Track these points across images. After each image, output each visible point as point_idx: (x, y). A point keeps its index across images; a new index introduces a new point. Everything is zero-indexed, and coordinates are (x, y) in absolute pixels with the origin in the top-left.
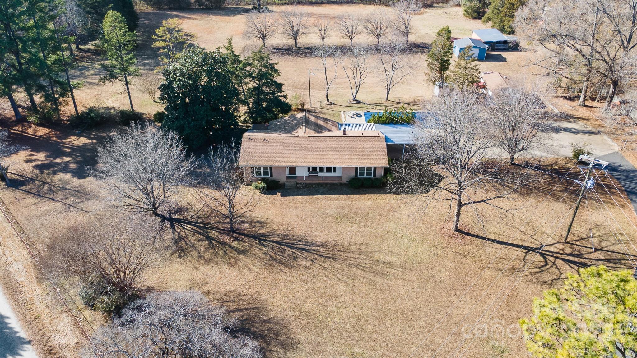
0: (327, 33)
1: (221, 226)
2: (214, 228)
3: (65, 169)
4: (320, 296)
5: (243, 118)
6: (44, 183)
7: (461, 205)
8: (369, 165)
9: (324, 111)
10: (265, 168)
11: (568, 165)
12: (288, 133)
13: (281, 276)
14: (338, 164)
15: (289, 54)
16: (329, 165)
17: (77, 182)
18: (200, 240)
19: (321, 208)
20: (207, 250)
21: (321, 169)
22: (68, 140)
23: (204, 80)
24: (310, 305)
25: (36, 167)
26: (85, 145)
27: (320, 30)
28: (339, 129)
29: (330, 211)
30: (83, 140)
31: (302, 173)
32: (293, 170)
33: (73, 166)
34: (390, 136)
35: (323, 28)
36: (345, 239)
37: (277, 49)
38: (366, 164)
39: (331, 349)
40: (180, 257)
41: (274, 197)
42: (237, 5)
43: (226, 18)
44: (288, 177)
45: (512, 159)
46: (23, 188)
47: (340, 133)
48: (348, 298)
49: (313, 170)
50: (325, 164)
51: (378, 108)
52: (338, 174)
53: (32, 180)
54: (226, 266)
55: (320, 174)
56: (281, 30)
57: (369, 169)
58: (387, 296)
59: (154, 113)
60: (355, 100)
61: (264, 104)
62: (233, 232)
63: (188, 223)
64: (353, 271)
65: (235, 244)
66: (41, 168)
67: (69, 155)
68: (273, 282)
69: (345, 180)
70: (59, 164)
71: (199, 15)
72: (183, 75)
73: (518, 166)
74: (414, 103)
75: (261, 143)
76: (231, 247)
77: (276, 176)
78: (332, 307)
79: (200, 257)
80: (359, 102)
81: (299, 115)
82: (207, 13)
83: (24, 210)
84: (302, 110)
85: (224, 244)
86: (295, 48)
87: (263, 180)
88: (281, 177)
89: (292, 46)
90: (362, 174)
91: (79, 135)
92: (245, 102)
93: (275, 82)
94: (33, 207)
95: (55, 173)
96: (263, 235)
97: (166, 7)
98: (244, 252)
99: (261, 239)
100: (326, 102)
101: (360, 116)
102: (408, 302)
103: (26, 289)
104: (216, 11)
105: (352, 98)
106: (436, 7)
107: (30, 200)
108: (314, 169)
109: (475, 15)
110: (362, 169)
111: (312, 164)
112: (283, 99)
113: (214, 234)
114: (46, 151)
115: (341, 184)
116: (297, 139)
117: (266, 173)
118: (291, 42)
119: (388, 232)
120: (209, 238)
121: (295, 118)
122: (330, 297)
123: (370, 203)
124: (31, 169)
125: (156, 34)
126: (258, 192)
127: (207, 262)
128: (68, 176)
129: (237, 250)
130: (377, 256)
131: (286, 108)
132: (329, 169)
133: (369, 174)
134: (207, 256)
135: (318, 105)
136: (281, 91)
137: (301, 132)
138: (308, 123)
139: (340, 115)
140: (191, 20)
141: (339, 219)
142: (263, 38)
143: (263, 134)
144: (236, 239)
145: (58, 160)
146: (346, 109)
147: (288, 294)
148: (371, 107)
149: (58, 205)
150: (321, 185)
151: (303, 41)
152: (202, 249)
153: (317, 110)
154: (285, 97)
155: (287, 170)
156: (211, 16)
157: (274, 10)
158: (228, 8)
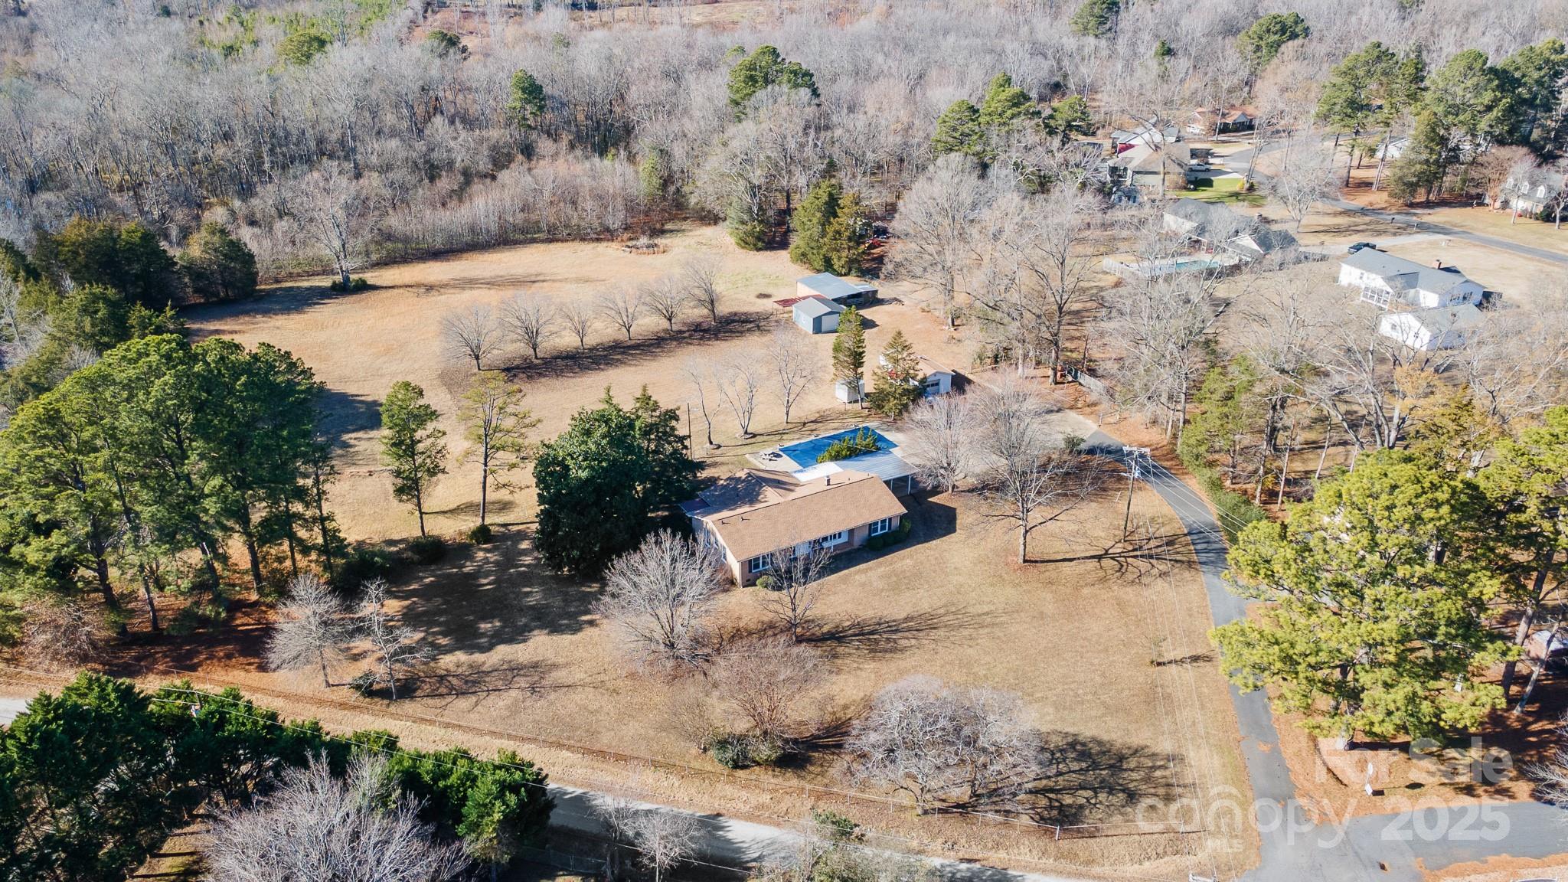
3: (439, 649)
4: (960, 667)
6: (443, 678)
7: (1027, 530)
8: (885, 516)
10: (765, 556)
12: (752, 502)
13: (902, 663)
14: (840, 528)
15: (540, 374)
21: (824, 539)
26: (408, 608)
27: (576, 324)
31: (804, 550)
32: (790, 550)
36: (926, 608)
37: (508, 370)
38: (878, 516)
46: (421, 693)
48: (988, 659)
50: (825, 532)
52: (844, 538)
53: (416, 679)
54: (834, 677)
55: (826, 545)
60: (746, 433)
64: (965, 632)
68: (901, 671)
69: (858, 544)
77: (777, 563)
80: (754, 436)
83: (473, 716)
86: (536, 361)
90: (876, 529)
94: (480, 709)
95: (431, 658)
96: (830, 633)
99: (836, 638)
101: (781, 455)
105: (742, 432)
106: (672, 231)
107: (460, 703)
108: (816, 542)
109: (760, 244)
110: (876, 523)
111: (810, 537)
115: (856, 551)
119: (961, 585)
122: (969, 664)
129: (822, 657)
130: (973, 610)
133: (883, 528)
135: (701, 453)
137: (771, 495)
138: (766, 482)
141: (895, 589)
142: (478, 354)
151: (545, 346)
156: (259, 318)
157: (378, 283)
158: (270, 295)
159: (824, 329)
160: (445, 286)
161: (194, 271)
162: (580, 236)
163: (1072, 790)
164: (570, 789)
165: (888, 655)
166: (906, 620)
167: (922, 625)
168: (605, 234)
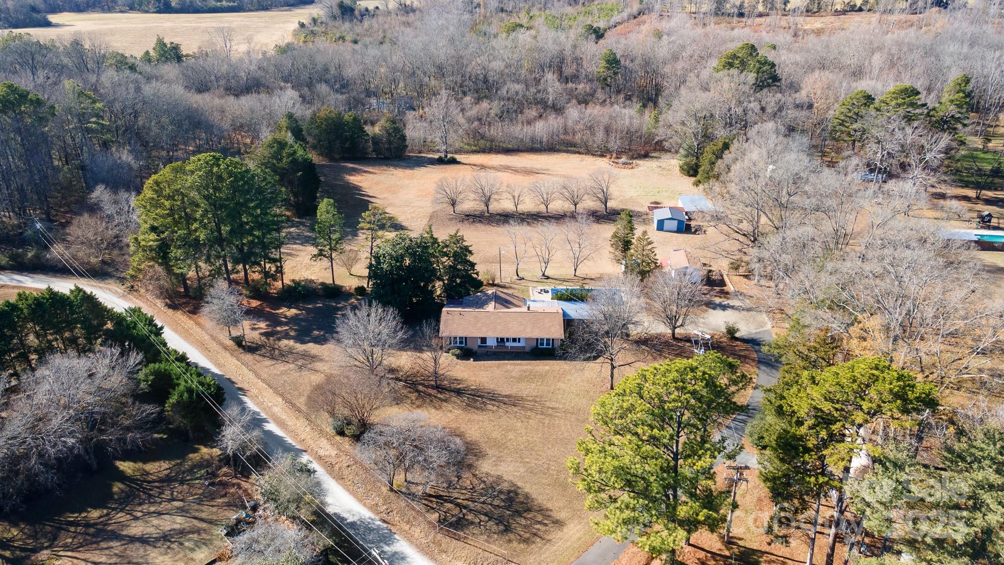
0: (521, 199)
1: (426, 383)
2: (420, 384)
3: (287, 336)
4: (503, 430)
5: (438, 292)
6: (274, 349)
7: (613, 367)
8: (547, 337)
9: (513, 286)
10: (461, 338)
11: (722, 340)
12: (479, 308)
13: (475, 417)
14: (522, 336)
15: (480, 222)
16: (514, 337)
17: (300, 347)
18: (410, 392)
19: (507, 371)
20: (417, 399)
21: (508, 340)
22: (281, 311)
23: (407, 262)
24: (496, 434)
25: (261, 334)
26: (297, 315)
27: (514, 197)
28: (525, 305)
29: (514, 374)
30: (293, 311)
31: (491, 343)
32: (484, 340)
33: (292, 333)
34: (569, 312)
35: (516, 196)
36: (524, 394)
37: (468, 216)
38: (545, 336)
39: (510, 459)
40: (397, 404)
41: (468, 362)
42: (420, 152)
43: (408, 172)
44: (480, 346)
45: (673, 334)
46: (258, 352)
47: (524, 309)
48: (523, 431)
49: (501, 341)
50: (511, 335)
51: (565, 283)
52: (522, 344)
53: (263, 346)
54: (433, 410)
55: (507, 344)
56: (472, 196)
57: (548, 340)
58: (551, 431)
59: (354, 287)
60: (544, 275)
61: (458, 281)
62: (439, 388)
63: (401, 380)
64: (529, 413)
65: (439, 395)
66: (267, 335)
67: (286, 324)
68: (469, 420)
69: (527, 349)
70: (281, 332)
71: (377, 168)
72: (392, 257)
73: (679, 340)
74: (600, 278)
75: (457, 317)
76: (436, 397)
77: (470, 345)
78: (511, 436)
79: (413, 403)
80: (548, 278)
81: (490, 291)
82: (387, 165)
83: (266, 370)
84: (493, 285)
85: (430, 395)
86: (486, 214)
87: (458, 348)
88: (474, 346)
89: (483, 212)
90: (542, 344)
91: (290, 307)
92: (440, 279)
93: (469, 261)
94: (272, 368)
95: (279, 339)
96: (459, 389)
97: (337, 156)
98: (446, 401)
99: (459, 392)
100: (516, 277)
101: (547, 292)
102: (566, 434)
103: (290, 423)
104: (396, 163)
105: (541, 274)
106: (652, 157)
107: (268, 362)
108: (502, 339)
109: (691, 172)
110: (542, 339)
111: (500, 336)
112: (475, 276)
113: (420, 388)
114: (266, 320)
115: (524, 353)
116: (488, 314)
117: (461, 342)
118: (483, 207)
119: (559, 389)
120: (418, 391)
121: (486, 295)
122: (510, 430)
123: (547, 368)
124: (259, 336)
125: (362, 218)
126: (455, 358)
127: (418, 407)
128: (291, 343)
129: (440, 399)
130: (548, 404)
131: (478, 284)
132: (514, 340)
133: (548, 344)
134: (418, 403)
135: (508, 280)
136: (474, 270)
137: (491, 307)
138: (498, 299)
139: (528, 291)
140: (371, 175)
141: (520, 379)
142: (453, 203)
143: (460, 309)
144: (441, 392)
145: (279, 329)
146: (535, 284)
147: (480, 428)
148: (558, 282)
149: (292, 366)
150: (507, 353)
151: (495, 207)
152: (414, 398)
153: (507, 285)
154: (477, 274)
155: (479, 341)
156: (391, 169)
157: (463, 161)
158: (410, 158)
159: (665, 228)
160: (490, 168)
161: (376, 140)
162: (589, 151)
163: (477, 512)
164: (262, 414)
165: (473, 410)
166: (506, 396)
167: (512, 401)
168: (603, 152)
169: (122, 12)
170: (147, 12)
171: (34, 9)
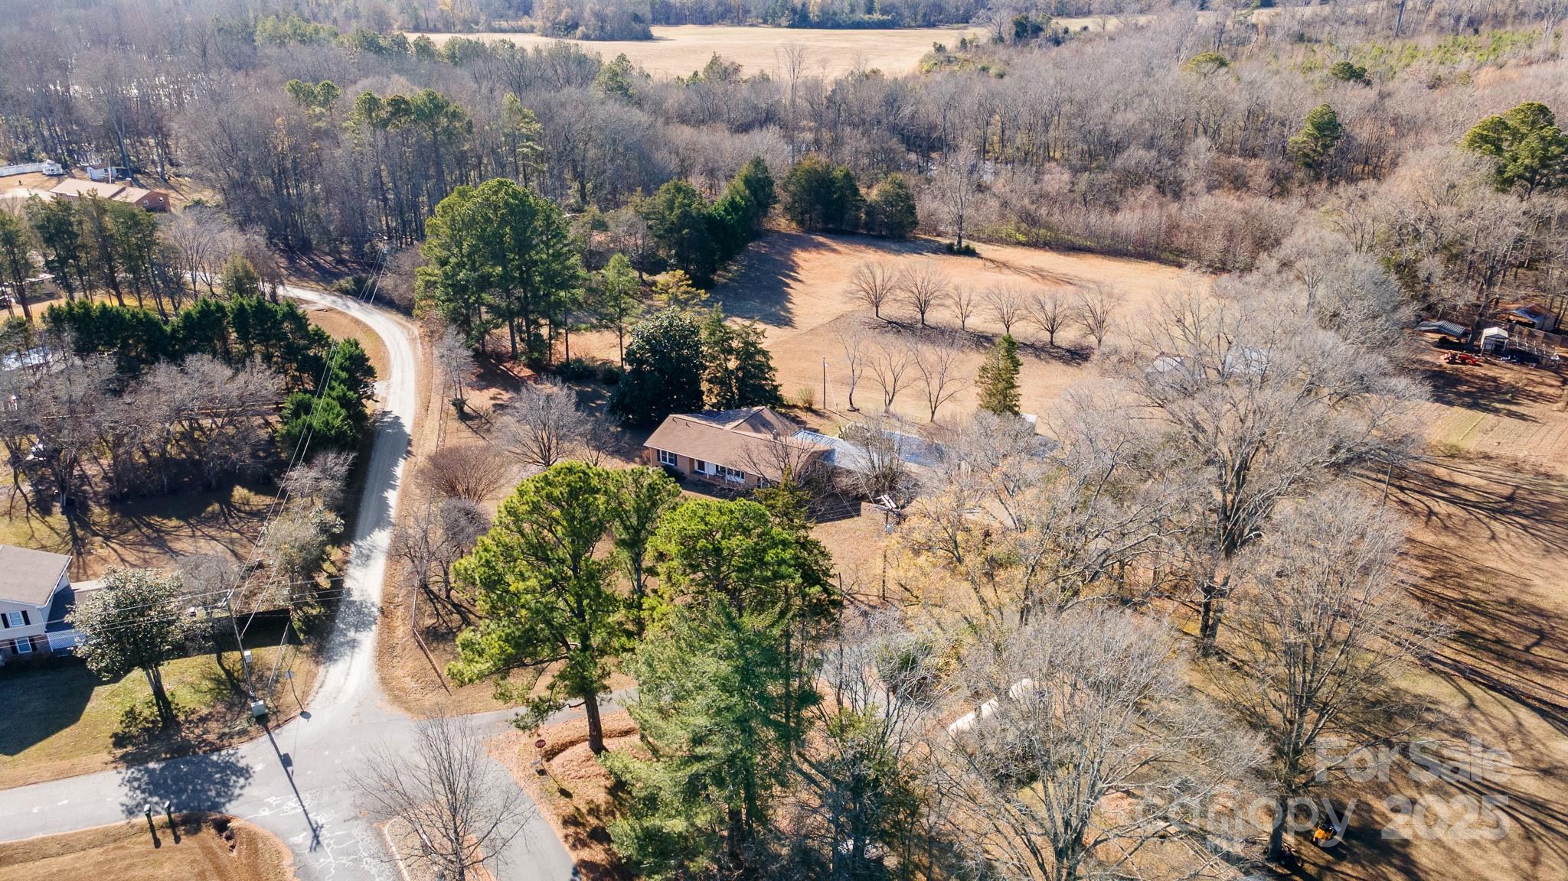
0: (970, 309)
9: (834, 417)
10: (670, 454)
15: (898, 333)
16: (738, 470)
21: (730, 472)
25: (494, 405)
27: (960, 305)
31: (709, 471)
32: (702, 465)
35: (964, 304)
37: (890, 323)
44: (694, 472)
46: (469, 423)
50: (735, 467)
53: (481, 418)
55: (728, 477)
56: (901, 294)
60: (887, 411)
66: (499, 407)
75: (681, 427)
77: (681, 466)
83: (456, 441)
84: (809, 410)
86: (919, 325)
88: (687, 469)
89: (917, 320)
94: (463, 440)
100: (848, 406)
105: (884, 409)
107: (465, 434)
108: (723, 469)
111: (722, 464)
116: (718, 432)
117: (671, 460)
132: (737, 474)
135: (837, 409)
142: (877, 302)
143: (693, 419)
155: (696, 464)
157: (983, 253)
169: (752, 25)
170: (779, 26)
171: (637, 18)
